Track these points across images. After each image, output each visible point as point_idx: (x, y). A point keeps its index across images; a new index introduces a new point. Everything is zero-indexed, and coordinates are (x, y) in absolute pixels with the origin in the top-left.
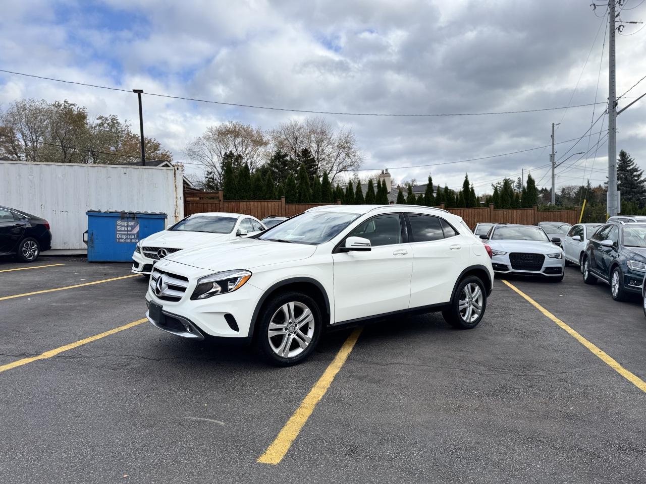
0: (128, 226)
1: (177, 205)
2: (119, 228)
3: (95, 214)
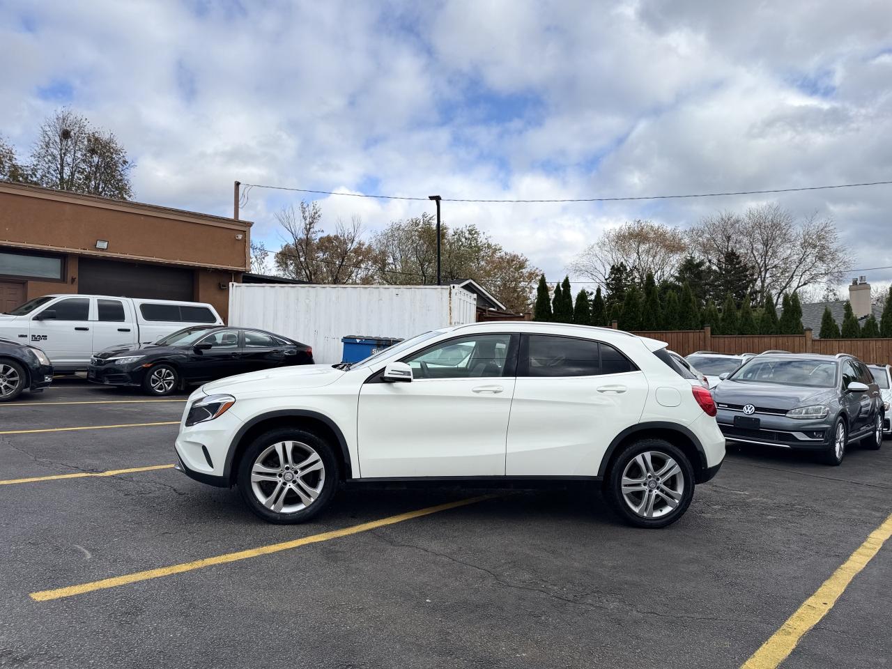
3: (351, 341)
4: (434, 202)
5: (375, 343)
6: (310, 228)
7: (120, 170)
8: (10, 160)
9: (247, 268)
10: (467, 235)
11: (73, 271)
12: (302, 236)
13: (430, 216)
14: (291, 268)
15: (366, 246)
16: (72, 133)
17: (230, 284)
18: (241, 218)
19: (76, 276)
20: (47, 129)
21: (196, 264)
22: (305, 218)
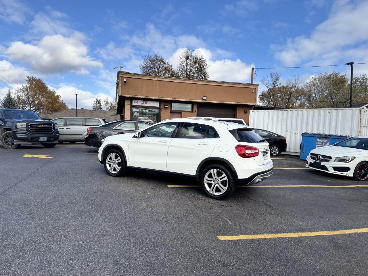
0: (322, 142)
1: (360, 131)
2: (317, 143)
3: (306, 135)
4: (350, 65)
5: (318, 136)
6: (275, 84)
7: (205, 68)
8: (171, 69)
9: (256, 104)
10: (361, 80)
11: (195, 109)
12: (271, 87)
13: (337, 73)
14: (266, 101)
15: (300, 88)
16: (189, 57)
17: (250, 111)
18: (254, 83)
19: (196, 110)
20: (182, 57)
21: (237, 103)
22: (273, 80)
